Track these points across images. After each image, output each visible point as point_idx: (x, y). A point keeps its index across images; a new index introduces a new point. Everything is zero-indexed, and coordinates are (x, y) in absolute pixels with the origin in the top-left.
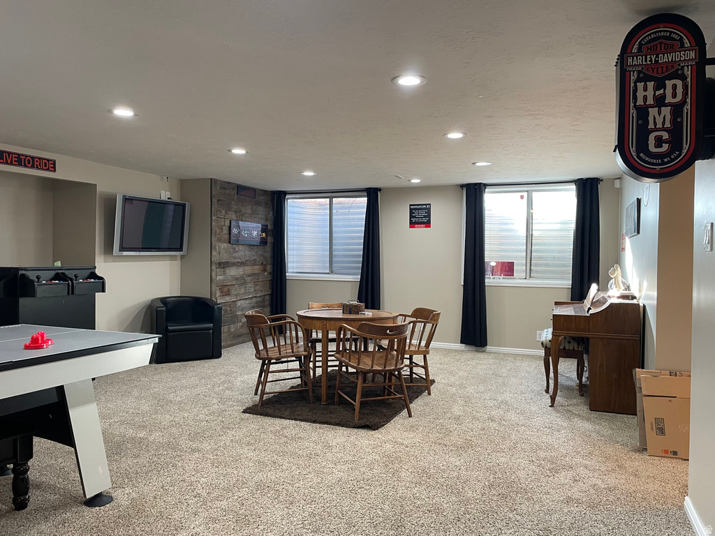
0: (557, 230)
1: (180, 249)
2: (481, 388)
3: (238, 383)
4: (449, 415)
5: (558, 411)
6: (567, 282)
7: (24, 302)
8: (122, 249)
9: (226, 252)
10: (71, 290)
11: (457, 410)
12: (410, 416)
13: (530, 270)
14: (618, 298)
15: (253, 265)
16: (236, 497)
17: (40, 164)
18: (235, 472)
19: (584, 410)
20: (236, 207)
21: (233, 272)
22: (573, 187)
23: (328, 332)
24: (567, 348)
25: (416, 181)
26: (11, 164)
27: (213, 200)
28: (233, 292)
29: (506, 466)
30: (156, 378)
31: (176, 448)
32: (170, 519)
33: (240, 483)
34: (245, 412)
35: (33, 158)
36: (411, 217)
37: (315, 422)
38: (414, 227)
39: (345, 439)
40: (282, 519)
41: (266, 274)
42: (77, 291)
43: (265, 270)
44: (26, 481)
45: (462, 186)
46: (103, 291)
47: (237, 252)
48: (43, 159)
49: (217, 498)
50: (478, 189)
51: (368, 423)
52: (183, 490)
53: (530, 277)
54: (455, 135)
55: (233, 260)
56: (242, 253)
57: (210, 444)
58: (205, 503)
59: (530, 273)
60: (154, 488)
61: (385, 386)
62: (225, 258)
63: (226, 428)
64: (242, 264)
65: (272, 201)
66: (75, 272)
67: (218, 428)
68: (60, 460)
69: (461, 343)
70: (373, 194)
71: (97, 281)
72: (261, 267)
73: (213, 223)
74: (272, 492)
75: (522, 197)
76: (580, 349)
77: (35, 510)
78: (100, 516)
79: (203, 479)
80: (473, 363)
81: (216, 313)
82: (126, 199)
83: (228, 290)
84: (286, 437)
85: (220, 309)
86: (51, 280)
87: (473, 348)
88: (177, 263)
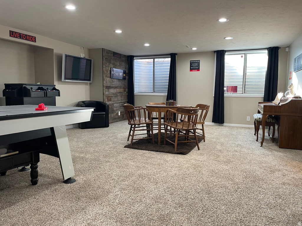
0: (256, 72)
1: (90, 80)
2: (227, 139)
3: (119, 136)
4: (216, 149)
5: (265, 148)
6: (262, 95)
7: (25, 99)
8: (66, 78)
9: (109, 82)
10: (46, 95)
11: (219, 147)
12: (199, 149)
13: (245, 90)
14: (293, 98)
15: (120, 88)
16: (131, 180)
17: (29, 38)
18: (128, 170)
19: (277, 148)
20: (113, 62)
21: (112, 91)
22: (266, 51)
23: (161, 113)
24: (267, 121)
25: (194, 49)
26: (17, 37)
27: (104, 58)
28: (112, 100)
29: (249, 169)
30: (83, 134)
31: (99, 161)
32: (104, 189)
33: (132, 175)
34: (125, 147)
35: (26, 35)
36: (191, 66)
37: (157, 151)
38: (192, 71)
39: (173, 158)
40: (155, 189)
41: (125, 92)
42: (48, 95)
43: (125, 91)
44: (37, 172)
45: (215, 52)
46: (59, 96)
47: (113, 82)
48: (30, 36)
49: (123, 180)
50: (222, 53)
51: (182, 152)
52: (106, 177)
53: (244, 93)
54: (223, 20)
55: (112, 86)
56: (116, 83)
57: (113, 159)
58: (117, 182)
59: (244, 91)
60: (93, 176)
61: (186, 137)
62: (109, 84)
63: (119, 153)
64: (116, 88)
65: (128, 60)
66: (47, 87)
67: (115, 153)
68: (49, 165)
69: (213, 122)
70: (173, 57)
71: (56, 91)
72: (124, 90)
73: (104, 69)
74: (147, 178)
75: (242, 57)
76: (273, 122)
77: (41, 185)
78: (72, 187)
79: (114, 173)
80: (219, 130)
81: (107, 108)
82: (66, 56)
83: (110, 99)
84: (146, 157)
85: (108, 106)
86: (37, 90)
87: (218, 124)
88: (88, 87)
